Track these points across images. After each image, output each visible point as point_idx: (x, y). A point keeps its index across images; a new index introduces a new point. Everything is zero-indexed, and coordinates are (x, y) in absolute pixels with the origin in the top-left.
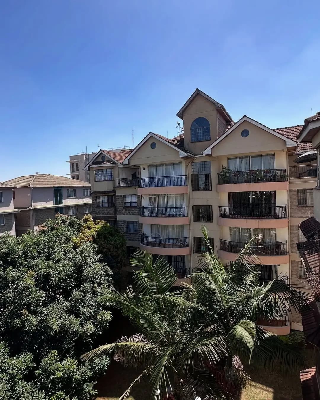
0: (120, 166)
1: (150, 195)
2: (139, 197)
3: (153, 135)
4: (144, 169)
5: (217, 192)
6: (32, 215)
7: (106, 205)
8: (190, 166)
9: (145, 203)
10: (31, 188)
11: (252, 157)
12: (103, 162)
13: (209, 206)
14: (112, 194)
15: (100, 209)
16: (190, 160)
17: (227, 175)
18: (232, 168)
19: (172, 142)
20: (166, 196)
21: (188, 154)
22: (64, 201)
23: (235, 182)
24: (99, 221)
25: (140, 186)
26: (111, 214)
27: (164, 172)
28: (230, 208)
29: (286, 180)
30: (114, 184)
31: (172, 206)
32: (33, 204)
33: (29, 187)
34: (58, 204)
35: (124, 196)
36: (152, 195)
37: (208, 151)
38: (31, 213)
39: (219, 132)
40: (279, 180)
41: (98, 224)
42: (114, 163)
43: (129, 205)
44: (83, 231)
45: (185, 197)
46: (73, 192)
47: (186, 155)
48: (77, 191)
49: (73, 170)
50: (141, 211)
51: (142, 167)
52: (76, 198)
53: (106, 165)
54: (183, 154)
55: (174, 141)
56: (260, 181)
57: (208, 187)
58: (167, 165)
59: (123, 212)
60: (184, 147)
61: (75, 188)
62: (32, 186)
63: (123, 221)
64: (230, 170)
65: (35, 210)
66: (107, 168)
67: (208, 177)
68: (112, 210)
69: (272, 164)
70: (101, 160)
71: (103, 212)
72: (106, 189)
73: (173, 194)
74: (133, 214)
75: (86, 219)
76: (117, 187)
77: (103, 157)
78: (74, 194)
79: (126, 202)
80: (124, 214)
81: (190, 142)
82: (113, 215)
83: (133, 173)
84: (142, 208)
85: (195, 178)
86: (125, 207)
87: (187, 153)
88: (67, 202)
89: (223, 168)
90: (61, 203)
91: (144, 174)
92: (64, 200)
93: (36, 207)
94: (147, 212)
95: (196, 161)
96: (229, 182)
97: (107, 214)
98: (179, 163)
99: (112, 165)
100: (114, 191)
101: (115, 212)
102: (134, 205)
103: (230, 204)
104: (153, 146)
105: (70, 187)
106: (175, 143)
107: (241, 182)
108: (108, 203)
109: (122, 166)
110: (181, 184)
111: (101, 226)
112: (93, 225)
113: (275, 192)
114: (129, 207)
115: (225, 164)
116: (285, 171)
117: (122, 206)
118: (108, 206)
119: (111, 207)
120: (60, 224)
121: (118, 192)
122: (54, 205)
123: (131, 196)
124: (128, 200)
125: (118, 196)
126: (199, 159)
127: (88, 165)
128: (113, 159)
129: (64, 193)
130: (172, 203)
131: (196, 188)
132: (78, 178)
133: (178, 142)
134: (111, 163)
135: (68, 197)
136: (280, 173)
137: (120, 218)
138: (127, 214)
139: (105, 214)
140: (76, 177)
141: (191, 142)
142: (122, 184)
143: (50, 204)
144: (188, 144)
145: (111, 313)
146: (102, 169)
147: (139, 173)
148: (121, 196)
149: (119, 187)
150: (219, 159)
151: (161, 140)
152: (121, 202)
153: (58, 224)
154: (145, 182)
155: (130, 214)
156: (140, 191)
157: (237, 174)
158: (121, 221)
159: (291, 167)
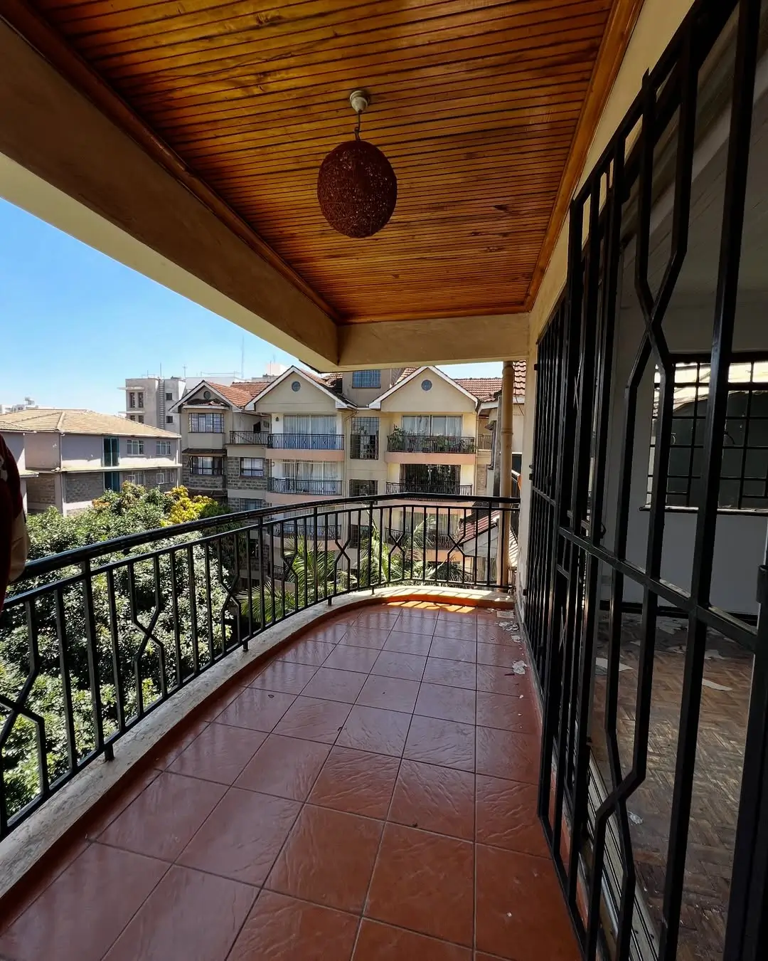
0: (236, 410)
1: (285, 461)
2: (267, 462)
3: (297, 371)
4: (277, 419)
5: (386, 462)
6: (59, 483)
7: (210, 472)
8: (349, 422)
9: (277, 472)
10: (60, 434)
11: (434, 417)
12: (207, 401)
13: (373, 482)
14: (221, 455)
15: (198, 478)
16: (349, 413)
17: (401, 439)
18: (407, 430)
19: (323, 382)
20: (310, 464)
21: (349, 405)
22: (120, 460)
23: (411, 450)
24: (200, 496)
25: (270, 446)
26: (216, 487)
27: (308, 427)
28: (401, 484)
29: (473, 452)
30: (224, 439)
31: (318, 479)
32: (63, 463)
33: (57, 433)
34: (110, 465)
35: (242, 459)
36: (289, 461)
37: (376, 404)
38: (58, 480)
39: (392, 377)
40: (465, 452)
41: (197, 501)
42: (226, 405)
43: (249, 473)
44: (176, 512)
45: (339, 468)
46: (138, 445)
47: (345, 406)
48: (145, 444)
49: (131, 404)
50: (270, 484)
51: (274, 416)
52: (142, 457)
53: (214, 407)
54: (340, 404)
55: (326, 381)
56: (442, 450)
57: (372, 453)
58: (314, 416)
59: (239, 484)
60: (341, 392)
61: (142, 439)
62: (63, 431)
63: (238, 499)
64: (404, 432)
65: (66, 474)
66: (214, 412)
67: (373, 440)
68: (219, 481)
69: (457, 429)
70: (203, 399)
71: (203, 483)
72: (209, 446)
73: (322, 462)
74: (256, 489)
75: (177, 493)
76: (230, 444)
77: (207, 393)
78: (140, 449)
79: (243, 469)
80: (240, 488)
81: (351, 387)
82: (221, 489)
83: (255, 423)
84: (271, 480)
85: (356, 440)
86: (242, 477)
87: (347, 403)
88: (125, 463)
89: (395, 430)
90: (115, 463)
91: (277, 428)
92: (122, 457)
93: (69, 469)
94: (279, 486)
95: (358, 415)
96: (401, 449)
97: (211, 487)
98: (334, 415)
99: (223, 408)
100: (224, 451)
101: (225, 484)
102: (257, 474)
103: (401, 480)
104: (296, 386)
105: (133, 436)
106: (327, 384)
107: (418, 451)
108: (213, 468)
109: (240, 411)
110: (333, 447)
111: (204, 505)
112: (189, 504)
113: (459, 467)
114: (248, 477)
115: (399, 423)
116: (473, 440)
117: (237, 475)
118: (213, 473)
119: (218, 475)
120: (133, 499)
121: (231, 452)
122: (102, 466)
123: (253, 459)
124: (247, 465)
125: (231, 458)
126: (363, 413)
127: (179, 404)
128: (225, 399)
129: (122, 446)
130: (318, 474)
131: (355, 455)
132: (141, 419)
133: (332, 383)
134: (222, 405)
135: (129, 453)
136: (468, 442)
137: (232, 493)
138: (245, 488)
139: (207, 487)
140: (137, 418)
141: (353, 388)
142: (238, 440)
143: (96, 465)
144: (348, 390)
145: (230, 627)
146: (204, 414)
147: (268, 425)
148: (236, 458)
149: (233, 444)
150: (391, 415)
151: (308, 379)
152: (235, 468)
153: (128, 499)
154: (278, 441)
155: (250, 488)
156: (269, 454)
157: (413, 439)
158: (234, 499)
159: (481, 435)
